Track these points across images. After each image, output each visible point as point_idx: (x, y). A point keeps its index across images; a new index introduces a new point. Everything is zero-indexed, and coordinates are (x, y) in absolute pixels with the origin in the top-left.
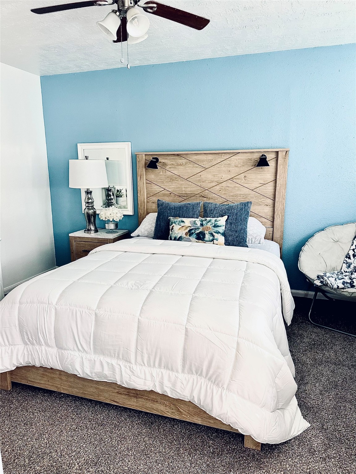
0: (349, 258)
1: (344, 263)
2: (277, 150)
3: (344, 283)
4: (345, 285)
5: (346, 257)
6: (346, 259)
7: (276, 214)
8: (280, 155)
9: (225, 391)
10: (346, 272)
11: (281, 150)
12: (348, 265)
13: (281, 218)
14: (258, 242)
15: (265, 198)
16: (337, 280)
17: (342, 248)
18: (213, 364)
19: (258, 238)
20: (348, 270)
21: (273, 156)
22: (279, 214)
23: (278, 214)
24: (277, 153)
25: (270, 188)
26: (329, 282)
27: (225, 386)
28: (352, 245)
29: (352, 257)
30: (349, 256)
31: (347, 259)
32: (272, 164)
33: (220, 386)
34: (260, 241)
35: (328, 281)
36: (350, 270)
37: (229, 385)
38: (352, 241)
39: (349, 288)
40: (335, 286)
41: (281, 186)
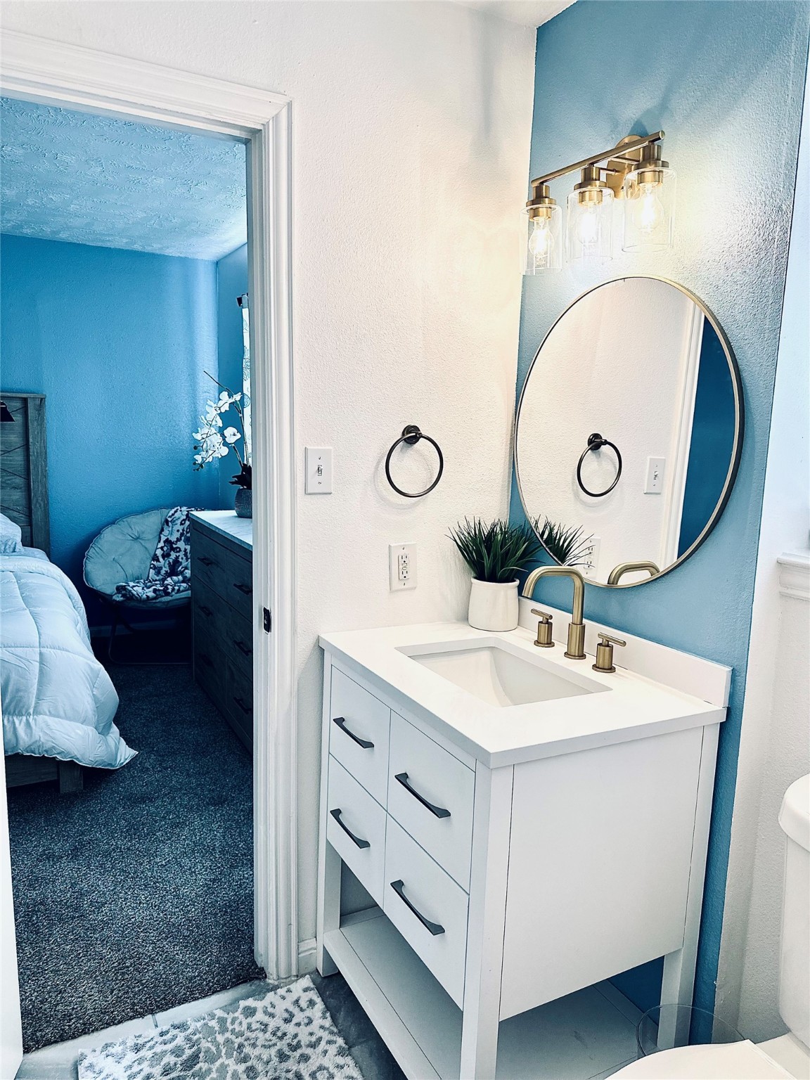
0: (158, 561)
1: (151, 568)
2: (25, 395)
3: (155, 591)
4: (158, 593)
5: (153, 560)
6: (152, 562)
7: (34, 502)
8: (30, 405)
9: (31, 717)
10: (156, 580)
11: (32, 395)
12: (156, 570)
13: (43, 509)
14: (11, 550)
15: (10, 476)
16: (145, 589)
17: (146, 548)
18: (10, 688)
19: (10, 543)
20: (158, 578)
21: (18, 404)
22: (40, 501)
23: (37, 502)
24: (25, 400)
25: (18, 458)
26: (135, 593)
27: (31, 711)
28: (159, 542)
29: (161, 559)
30: (158, 557)
31: (155, 563)
32: (18, 418)
33: (24, 713)
34: (15, 548)
35: (133, 591)
36: (160, 577)
37: (35, 707)
38: (158, 537)
39: (162, 596)
40: (144, 596)
41: (38, 456)
